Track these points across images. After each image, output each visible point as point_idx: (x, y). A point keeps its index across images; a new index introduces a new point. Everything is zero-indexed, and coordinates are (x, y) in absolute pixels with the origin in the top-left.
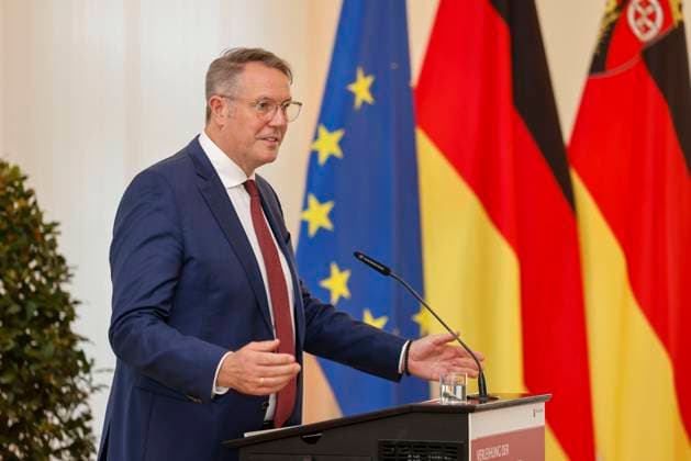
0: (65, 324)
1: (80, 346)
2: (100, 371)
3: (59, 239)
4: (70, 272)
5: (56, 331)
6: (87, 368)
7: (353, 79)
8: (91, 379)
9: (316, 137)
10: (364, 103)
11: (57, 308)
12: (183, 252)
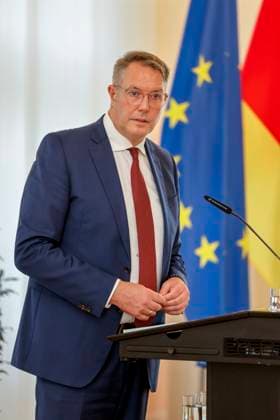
2: (8, 280)
9: (168, 107)
10: (205, 82)
12: (70, 193)
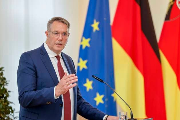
0: (6, 98)
1: (10, 105)
3: (4, 72)
4: (7, 82)
5: (3, 101)
6: (13, 112)
7: (93, 23)
8: (14, 115)
9: (82, 41)
10: (96, 30)
11: (3, 93)
